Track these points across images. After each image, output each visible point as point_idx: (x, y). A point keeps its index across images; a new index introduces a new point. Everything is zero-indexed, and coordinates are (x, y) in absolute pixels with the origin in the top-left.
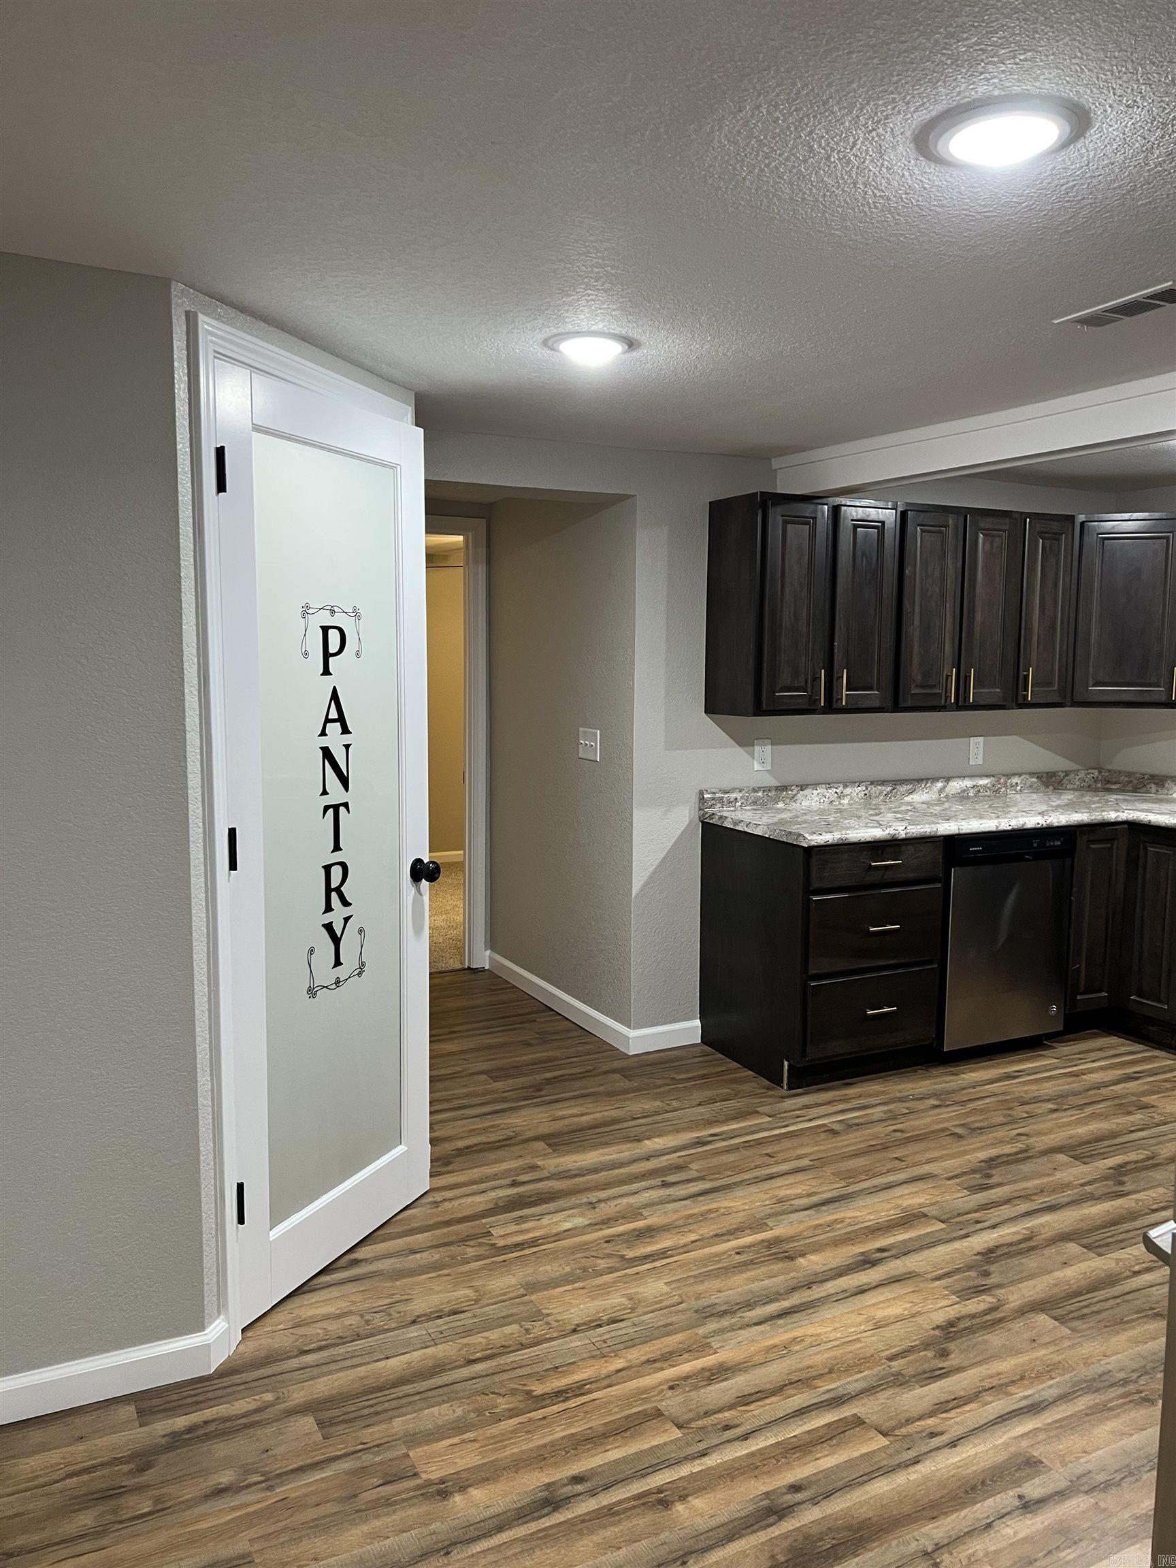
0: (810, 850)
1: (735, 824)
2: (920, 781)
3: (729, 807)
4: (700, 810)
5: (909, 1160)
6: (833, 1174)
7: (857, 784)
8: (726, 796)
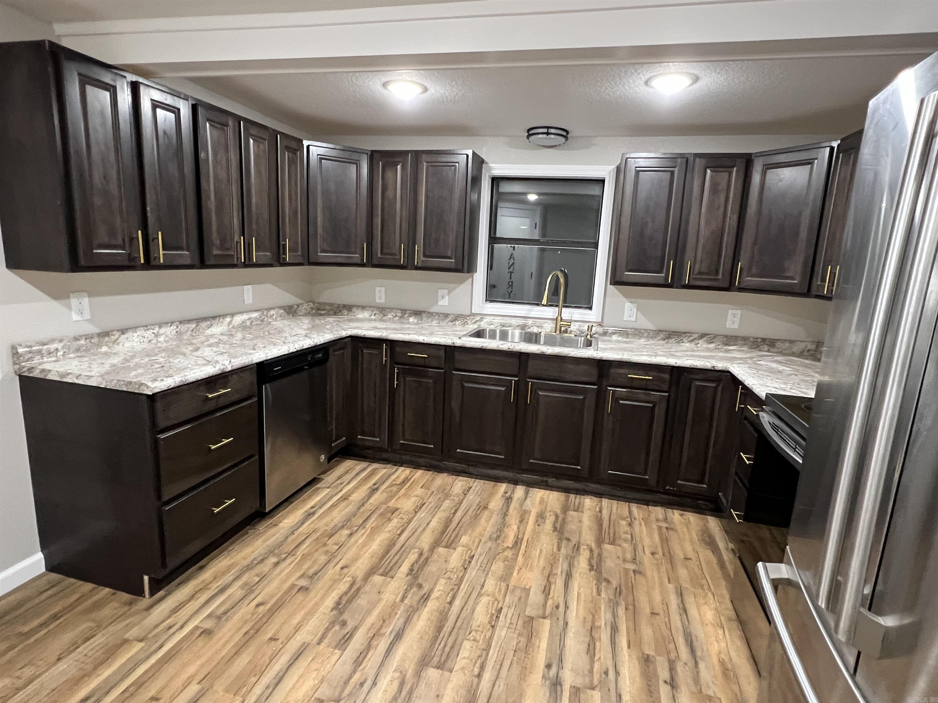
0: (152, 398)
1: (63, 376)
2: (214, 318)
3: (51, 357)
4: (15, 364)
5: (282, 637)
6: (227, 691)
7: (169, 325)
8: (45, 347)
